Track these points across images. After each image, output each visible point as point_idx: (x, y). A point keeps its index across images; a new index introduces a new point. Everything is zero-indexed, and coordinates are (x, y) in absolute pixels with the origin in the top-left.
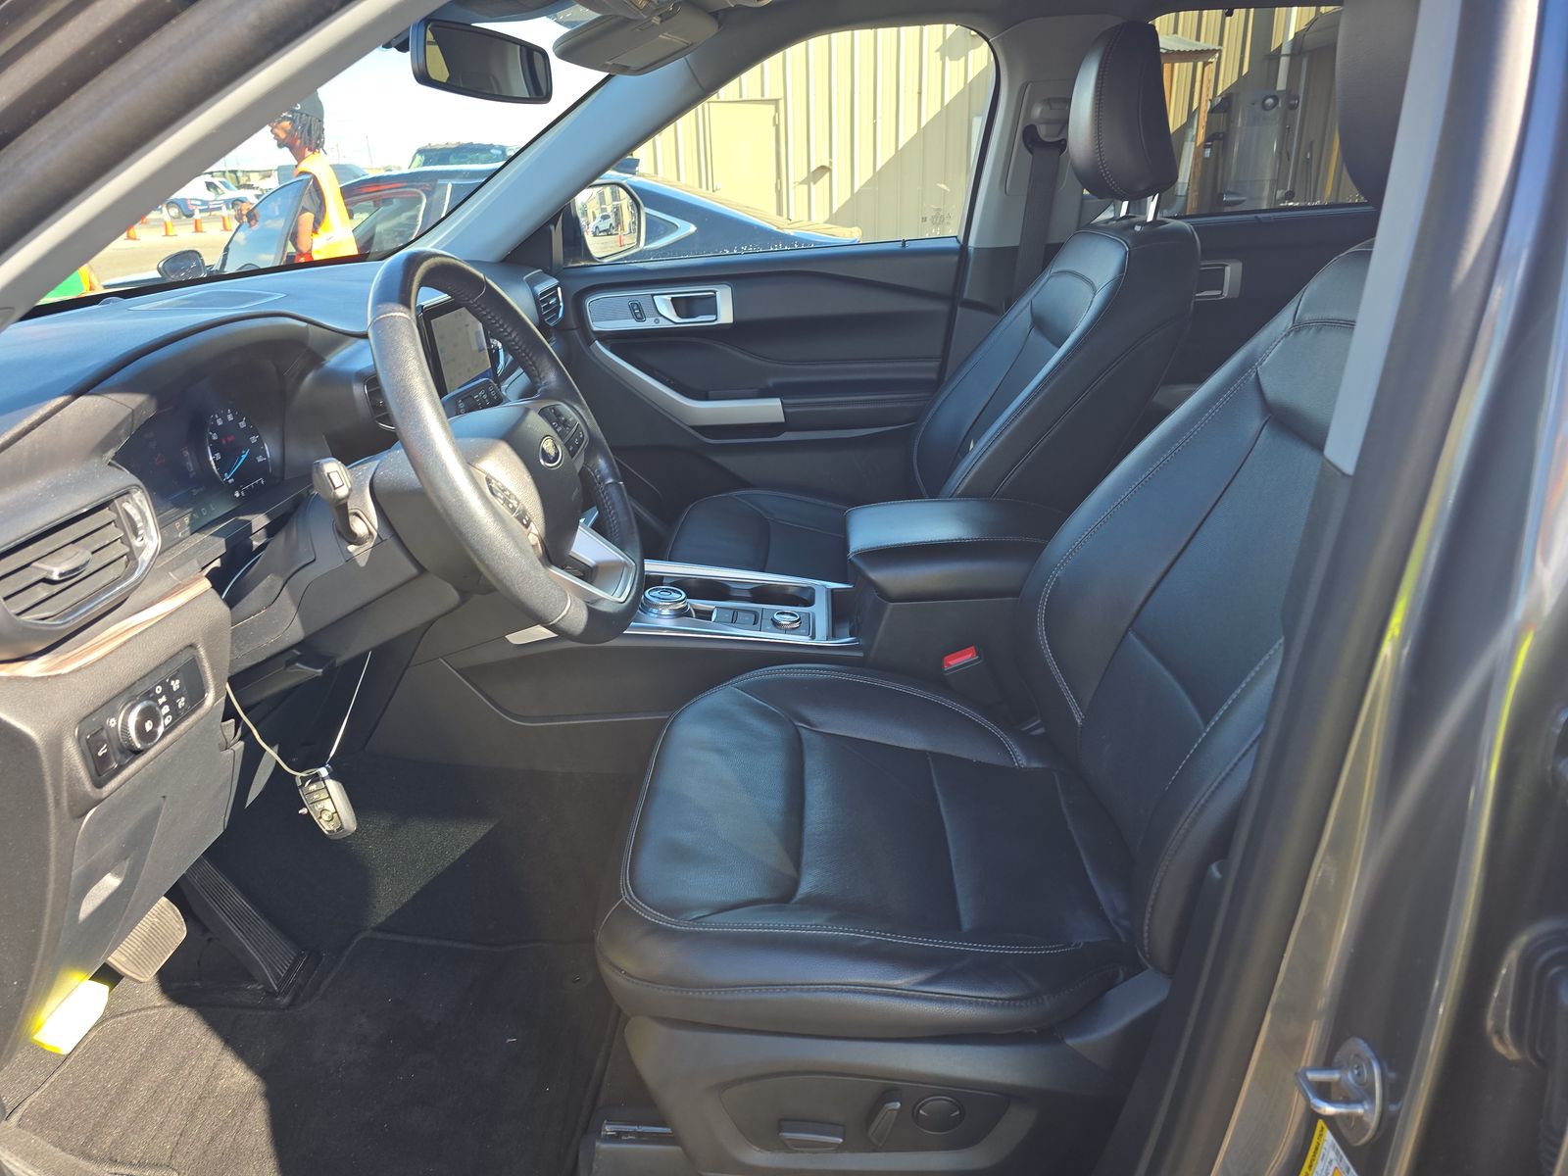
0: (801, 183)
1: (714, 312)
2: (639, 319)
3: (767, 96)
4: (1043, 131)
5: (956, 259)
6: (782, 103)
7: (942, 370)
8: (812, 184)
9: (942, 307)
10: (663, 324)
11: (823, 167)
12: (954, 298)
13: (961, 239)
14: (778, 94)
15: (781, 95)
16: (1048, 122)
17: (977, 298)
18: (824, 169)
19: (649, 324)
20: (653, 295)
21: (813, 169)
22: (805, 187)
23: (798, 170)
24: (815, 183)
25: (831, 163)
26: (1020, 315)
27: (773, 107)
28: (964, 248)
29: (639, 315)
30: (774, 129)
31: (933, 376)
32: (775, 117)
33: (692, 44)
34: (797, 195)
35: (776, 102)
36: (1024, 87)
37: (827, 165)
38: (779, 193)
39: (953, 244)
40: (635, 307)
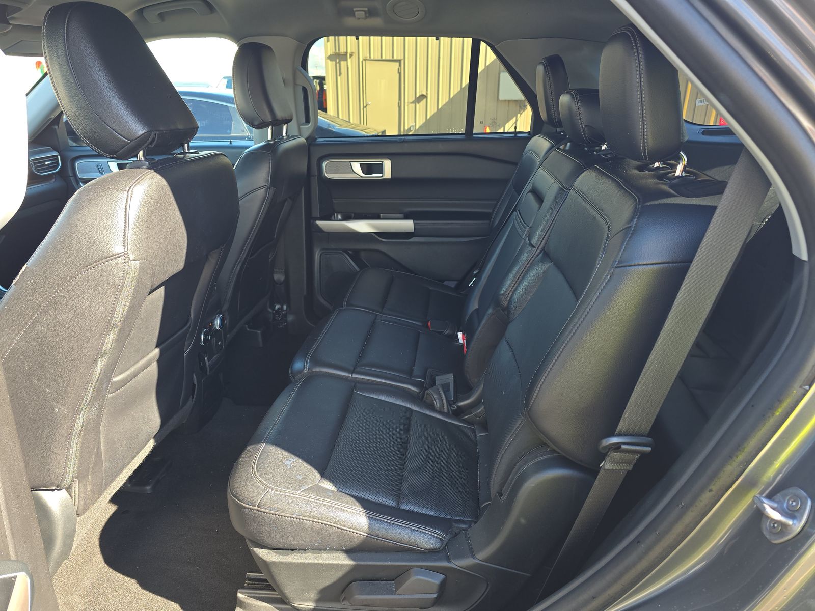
0: (412, 103)
3: (395, 58)
6: (402, 62)
11: (423, 96)
14: (400, 57)
15: (403, 58)
18: (423, 97)
21: (417, 96)
22: (413, 105)
23: (409, 96)
24: (418, 103)
25: (427, 94)
27: (397, 64)
30: (398, 75)
32: (399, 69)
34: (408, 109)
35: (399, 61)
37: (425, 94)
38: (400, 107)
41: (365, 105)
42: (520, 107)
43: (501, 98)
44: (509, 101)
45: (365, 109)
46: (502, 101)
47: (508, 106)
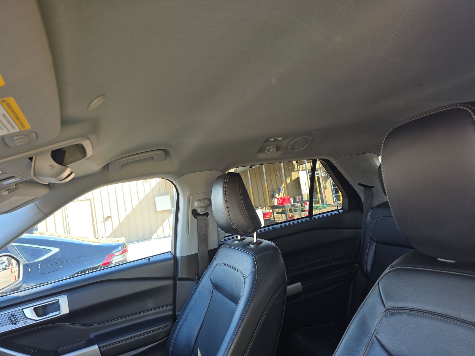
0: (102, 222)
1: (58, 309)
2: (13, 324)
4: (199, 211)
5: (173, 261)
6: (92, 200)
7: (174, 310)
8: (105, 222)
9: (170, 282)
10: (29, 323)
11: (109, 217)
12: (174, 278)
13: (173, 253)
16: (200, 207)
17: (185, 276)
19: (21, 324)
20: (22, 309)
21: (105, 218)
22: (103, 223)
23: (100, 219)
24: (106, 221)
25: (111, 215)
26: (205, 283)
27: (89, 201)
28: (175, 258)
29: (14, 322)
30: (90, 207)
31: (171, 313)
32: (90, 204)
33: (36, 198)
34: (100, 226)
35: (90, 200)
36: (189, 197)
37: (110, 216)
38: (94, 226)
39: (170, 256)
40: (12, 318)
41: (68, 229)
42: (169, 213)
43: (158, 210)
44: (162, 211)
45: (68, 232)
46: (158, 212)
47: (163, 214)
